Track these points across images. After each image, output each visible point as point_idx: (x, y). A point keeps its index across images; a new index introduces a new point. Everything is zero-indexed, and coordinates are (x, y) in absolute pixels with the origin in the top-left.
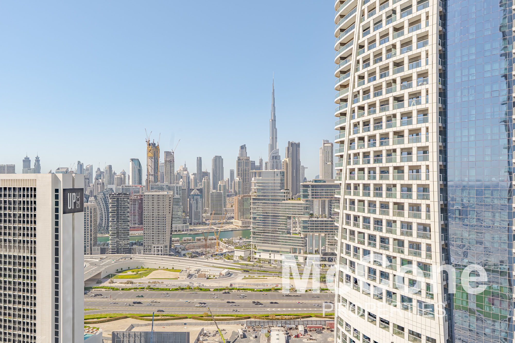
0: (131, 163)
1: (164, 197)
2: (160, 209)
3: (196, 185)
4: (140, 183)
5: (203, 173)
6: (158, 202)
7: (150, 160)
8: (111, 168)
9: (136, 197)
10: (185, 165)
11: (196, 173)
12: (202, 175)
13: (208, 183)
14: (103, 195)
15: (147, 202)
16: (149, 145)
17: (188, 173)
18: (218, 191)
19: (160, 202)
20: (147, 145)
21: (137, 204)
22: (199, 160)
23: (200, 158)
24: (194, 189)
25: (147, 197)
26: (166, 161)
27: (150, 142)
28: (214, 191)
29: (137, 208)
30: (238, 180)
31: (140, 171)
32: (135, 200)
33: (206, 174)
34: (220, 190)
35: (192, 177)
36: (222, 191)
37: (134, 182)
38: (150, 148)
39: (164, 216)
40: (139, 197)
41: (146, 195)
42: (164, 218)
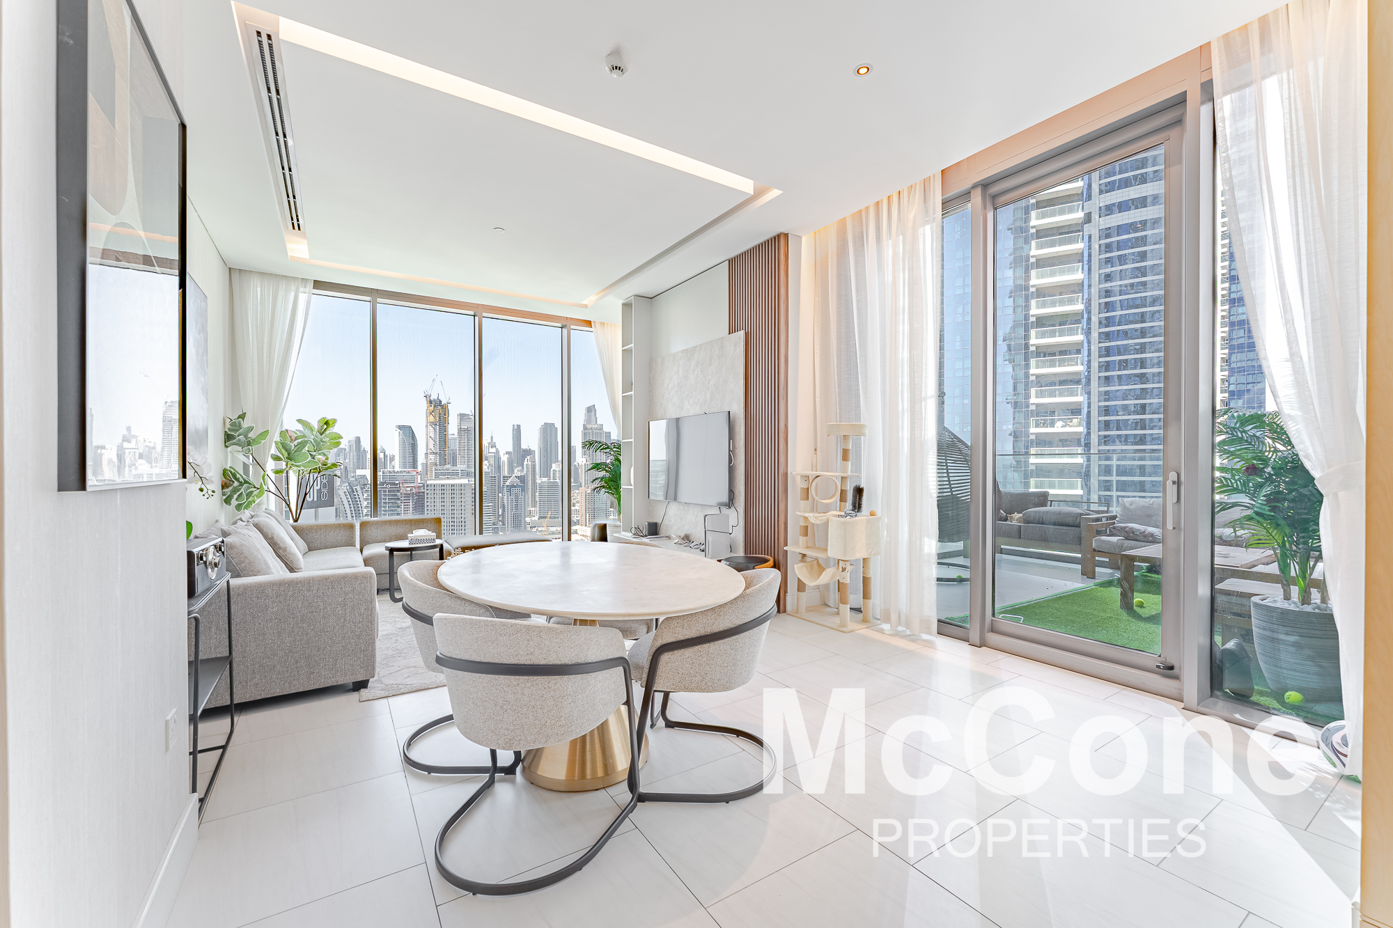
0: (397, 432)
1: (463, 488)
2: (455, 508)
3: (511, 470)
4: (414, 465)
5: (525, 451)
6: (453, 496)
7: (431, 429)
8: (359, 442)
9: (409, 489)
10: (492, 437)
11: (512, 450)
12: (520, 454)
13: (534, 467)
14: (348, 488)
15: (432, 496)
16: (431, 402)
17: (498, 451)
18: (552, 481)
19: (455, 496)
20: (426, 402)
21: (411, 501)
22: (517, 431)
23: (519, 426)
24: (510, 477)
25: (433, 488)
26: (460, 430)
27: (432, 398)
28: (545, 479)
29: (411, 509)
30: (585, 462)
31: (414, 446)
32: (407, 496)
33: (529, 452)
34: (554, 478)
35: (504, 458)
36: (557, 480)
37: (404, 465)
38: (432, 408)
39: (463, 520)
40: (414, 491)
41: (431, 485)
42: (463, 524)
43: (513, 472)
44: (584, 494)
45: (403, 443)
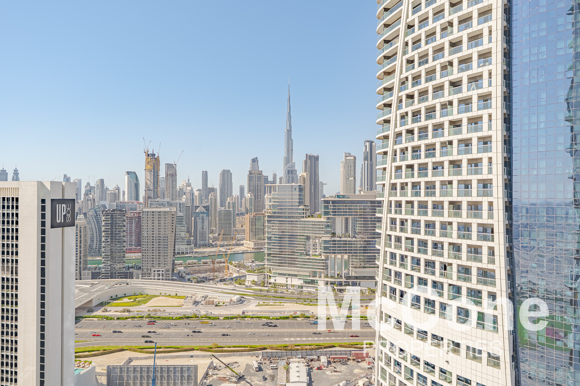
0: (126, 176)
1: (166, 214)
2: (161, 227)
3: (201, 201)
4: (137, 198)
5: (209, 189)
6: (159, 219)
7: (148, 173)
8: (103, 183)
9: (132, 214)
10: (189, 180)
11: (201, 189)
12: (207, 191)
13: (216, 200)
14: (94, 213)
15: (146, 219)
16: (148, 155)
17: (192, 189)
18: (227, 209)
19: (161, 219)
20: (145, 156)
21: (134, 222)
22: (205, 175)
23: (206, 172)
24: (199, 207)
25: (146, 214)
26: (167, 175)
27: (149, 153)
28: (223, 208)
29: (134, 228)
30: (250, 196)
31: (137, 186)
32: (131, 218)
33: (213, 190)
34: (229, 208)
35: (196, 193)
36: (231, 209)
37: (130, 197)
38: (149, 160)
39: (166, 236)
40: (136, 215)
41: (145, 212)
42: (166, 238)
43: (202, 203)
44: (248, 219)
45: (129, 183)
